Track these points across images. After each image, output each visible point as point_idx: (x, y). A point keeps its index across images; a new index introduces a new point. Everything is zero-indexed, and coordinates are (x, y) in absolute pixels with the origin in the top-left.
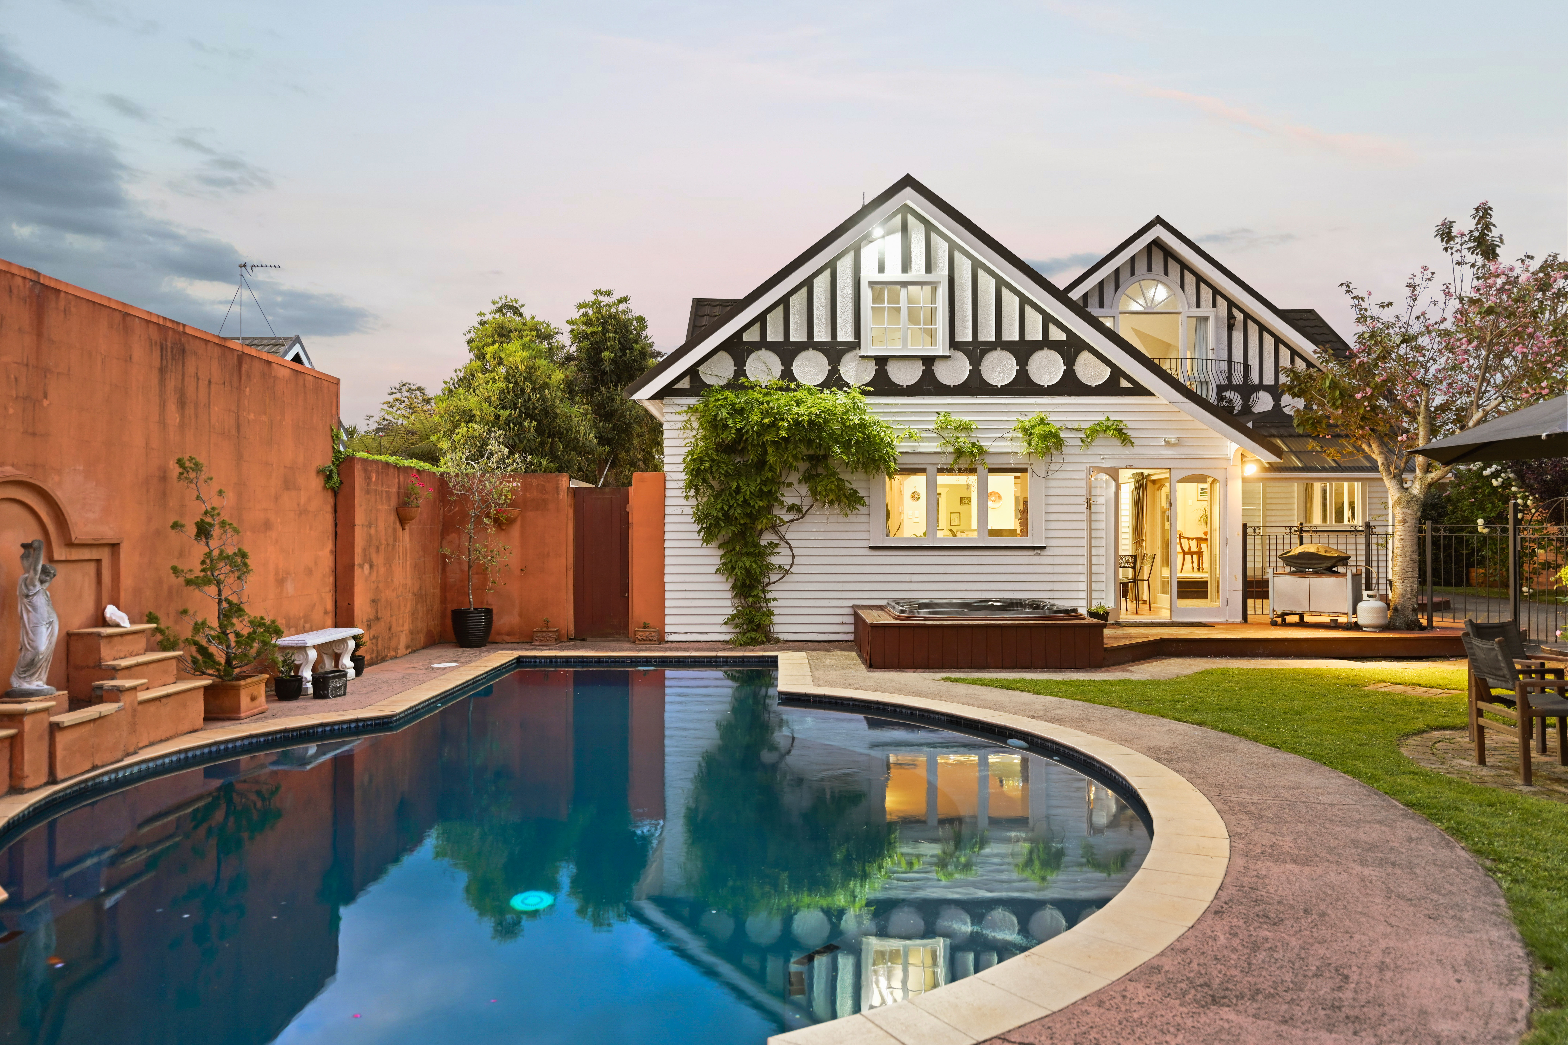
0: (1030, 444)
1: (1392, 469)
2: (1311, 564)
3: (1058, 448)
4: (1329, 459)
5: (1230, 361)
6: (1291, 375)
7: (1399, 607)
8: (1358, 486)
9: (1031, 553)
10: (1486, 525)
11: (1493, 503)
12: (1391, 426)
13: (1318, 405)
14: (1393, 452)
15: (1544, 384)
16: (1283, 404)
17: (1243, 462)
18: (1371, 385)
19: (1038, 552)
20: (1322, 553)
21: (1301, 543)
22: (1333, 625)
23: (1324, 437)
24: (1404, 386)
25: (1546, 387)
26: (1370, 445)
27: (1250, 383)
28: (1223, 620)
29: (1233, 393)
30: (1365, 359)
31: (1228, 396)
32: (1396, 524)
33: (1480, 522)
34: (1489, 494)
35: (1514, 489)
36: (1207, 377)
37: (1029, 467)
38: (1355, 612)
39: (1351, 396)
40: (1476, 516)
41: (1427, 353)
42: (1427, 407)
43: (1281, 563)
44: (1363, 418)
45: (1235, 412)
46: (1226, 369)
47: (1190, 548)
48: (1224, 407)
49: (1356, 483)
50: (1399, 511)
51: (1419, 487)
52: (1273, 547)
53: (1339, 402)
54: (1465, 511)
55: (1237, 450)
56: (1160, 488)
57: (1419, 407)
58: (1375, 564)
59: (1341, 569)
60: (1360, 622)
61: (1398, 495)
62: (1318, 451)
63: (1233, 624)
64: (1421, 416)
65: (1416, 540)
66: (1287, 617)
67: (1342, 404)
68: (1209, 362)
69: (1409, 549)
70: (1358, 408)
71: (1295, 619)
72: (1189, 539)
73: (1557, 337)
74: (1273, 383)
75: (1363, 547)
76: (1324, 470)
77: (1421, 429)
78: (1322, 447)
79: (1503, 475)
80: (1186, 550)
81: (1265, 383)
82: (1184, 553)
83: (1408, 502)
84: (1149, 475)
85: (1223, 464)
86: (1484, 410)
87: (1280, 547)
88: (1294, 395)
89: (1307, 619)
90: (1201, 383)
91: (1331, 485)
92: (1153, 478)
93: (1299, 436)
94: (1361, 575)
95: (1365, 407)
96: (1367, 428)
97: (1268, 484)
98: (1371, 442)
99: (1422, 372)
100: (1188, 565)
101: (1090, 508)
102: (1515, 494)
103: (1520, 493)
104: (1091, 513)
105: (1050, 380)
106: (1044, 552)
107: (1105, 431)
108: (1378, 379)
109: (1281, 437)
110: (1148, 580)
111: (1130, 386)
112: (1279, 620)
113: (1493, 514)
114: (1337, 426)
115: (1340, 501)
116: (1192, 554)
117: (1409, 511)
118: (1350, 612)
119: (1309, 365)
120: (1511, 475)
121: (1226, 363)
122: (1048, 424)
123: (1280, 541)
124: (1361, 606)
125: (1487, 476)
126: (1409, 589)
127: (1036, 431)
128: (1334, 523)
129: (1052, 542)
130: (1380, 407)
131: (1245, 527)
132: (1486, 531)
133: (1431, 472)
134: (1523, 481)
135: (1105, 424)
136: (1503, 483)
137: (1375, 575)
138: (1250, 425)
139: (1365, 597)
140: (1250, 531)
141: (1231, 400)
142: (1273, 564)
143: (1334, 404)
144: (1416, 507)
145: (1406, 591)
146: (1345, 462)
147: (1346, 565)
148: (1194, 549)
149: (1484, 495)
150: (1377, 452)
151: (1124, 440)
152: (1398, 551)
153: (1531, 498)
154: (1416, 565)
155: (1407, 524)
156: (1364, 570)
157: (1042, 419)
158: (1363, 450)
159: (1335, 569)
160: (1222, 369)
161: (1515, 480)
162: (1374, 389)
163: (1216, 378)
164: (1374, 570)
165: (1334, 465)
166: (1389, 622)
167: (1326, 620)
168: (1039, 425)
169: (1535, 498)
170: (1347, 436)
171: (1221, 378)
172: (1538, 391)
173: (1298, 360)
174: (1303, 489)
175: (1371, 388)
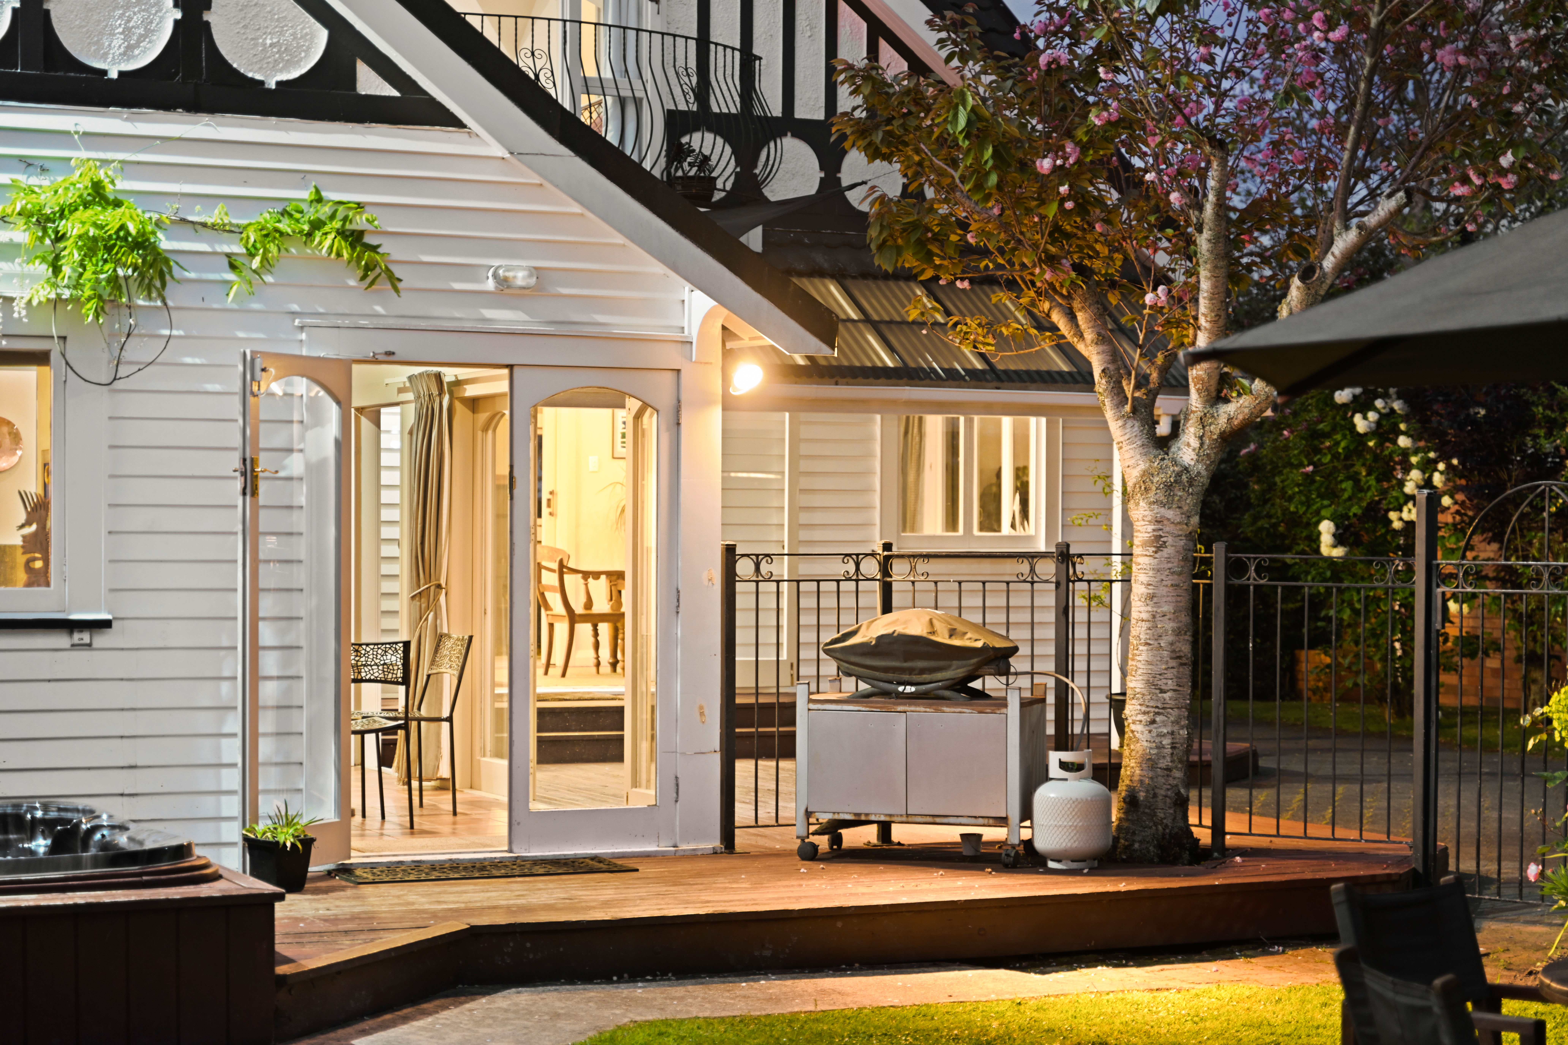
0: (56, 270)
1: (1129, 388)
2: (911, 671)
3: (149, 288)
4: (967, 350)
5: (703, 41)
6: (867, 90)
7: (1142, 795)
8: (1037, 426)
9: (61, 640)
10: (1339, 539)
11: (1355, 478)
12: (1126, 259)
13: (938, 186)
14: (1130, 335)
15: (1506, 160)
16: (846, 179)
17: (728, 355)
18: (1081, 134)
19: (86, 637)
20: (942, 638)
21: (887, 608)
22: (967, 851)
23: (952, 283)
24: (1163, 143)
25: (1512, 169)
26: (1072, 317)
27: (758, 112)
28: (664, 847)
29: (709, 137)
30: (1064, 56)
31: (695, 145)
32: (1136, 551)
33: (1326, 528)
34: (1349, 454)
35: (1403, 442)
36: (637, 84)
37: (55, 348)
38: (1027, 813)
39: (1026, 167)
40: (1318, 512)
41: (1220, 54)
42: (1222, 206)
43: (830, 668)
44: (1057, 233)
45: (718, 196)
46: (692, 64)
47: (589, 604)
48: (685, 177)
49: (1033, 420)
50: (1141, 512)
51: (1195, 443)
52: (808, 619)
53: (993, 179)
54: (1290, 499)
55: (709, 316)
56: (490, 425)
57: (1200, 208)
58: (1080, 665)
59: (991, 684)
60: (1040, 845)
61: (1143, 466)
62: (936, 324)
63: (693, 856)
64: (1206, 234)
65: (1185, 600)
66: (844, 832)
67: (999, 186)
68: (645, 36)
69: (1170, 626)
70: (1043, 202)
71: (868, 835)
72: (586, 575)
73: (1538, 28)
74: (820, 115)
75: (1051, 617)
76: (952, 378)
77: (1204, 273)
78: (948, 313)
79: (1379, 403)
80: (579, 609)
81: (800, 113)
82: (573, 618)
83: (1169, 487)
84: (458, 383)
85: (673, 358)
86: (1360, 227)
87: (829, 619)
88: (874, 153)
89: (901, 833)
90: (622, 102)
91: (969, 424)
92: (471, 391)
93: (886, 276)
94: (1043, 701)
95: (1063, 200)
96: (1066, 263)
97: (804, 416)
98: (1076, 304)
99: (1209, 104)
100: (583, 653)
101: (254, 493)
102: (1405, 453)
103: (1416, 453)
104: (256, 508)
105: (128, 53)
106: (101, 639)
107: (310, 235)
108: (1095, 119)
109: (840, 277)
110: (450, 719)
111: (389, 91)
112: (823, 842)
113: (1355, 510)
114: (984, 253)
115: (992, 467)
116: (595, 620)
117: (1170, 514)
118: (1014, 812)
119: (918, 67)
120: (1397, 405)
121: (692, 44)
122: (117, 204)
123: (829, 602)
124: (1044, 794)
125: (1344, 405)
126: (1166, 741)
127: (72, 227)
128: (976, 532)
129: (129, 606)
130: (1100, 201)
131: (730, 552)
132: (1338, 552)
133: (1227, 401)
134: (1424, 421)
135: (312, 213)
136: (1378, 423)
137: (1079, 697)
138: (754, 239)
139: (1054, 770)
140: (744, 568)
141: (707, 159)
142: (807, 670)
143: (979, 186)
144: (1190, 502)
145: (1160, 747)
146: (1004, 361)
147: (1004, 670)
148: (602, 605)
149: (1336, 456)
150: (1089, 335)
151: (368, 268)
152: (1139, 630)
153: (1441, 466)
154: (1187, 671)
155: (1166, 552)
156: (1051, 683)
157: (97, 187)
158: (1054, 328)
159: (976, 684)
160: (680, 62)
161: (1406, 418)
162: (1084, 148)
163: (664, 90)
164: (1077, 684)
165: (979, 365)
166: (1116, 839)
167: (950, 834)
168: (86, 205)
169: (1449, 466)
170: (1012, 285)
171: (677, 91)
172: (1491, 179)
173: (886, 51)
174: (896, 430)
175: (1078, 143)
